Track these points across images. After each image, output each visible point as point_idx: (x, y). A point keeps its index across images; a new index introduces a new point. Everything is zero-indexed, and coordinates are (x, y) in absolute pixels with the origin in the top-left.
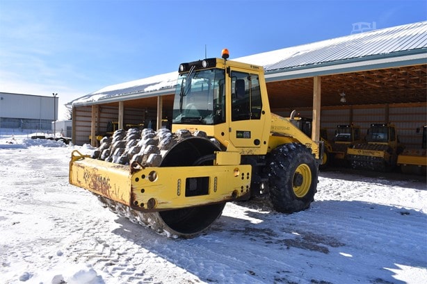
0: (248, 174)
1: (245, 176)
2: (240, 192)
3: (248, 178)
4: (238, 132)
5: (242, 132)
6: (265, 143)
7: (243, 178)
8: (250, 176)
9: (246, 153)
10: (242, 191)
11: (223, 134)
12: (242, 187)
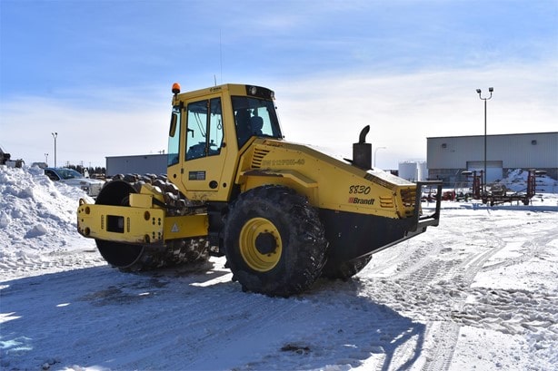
0: (159, 219)
1: (157, 221)
2: (151, 237)
3: (159, 224)
4: (190, 173)
5: (196, 173)
6: (225, 185)
7: (154, 223)
8: (162, 222)
9: (198, 198)
10: (154, 237)
11: (175, 176)
12: (154, 233)
